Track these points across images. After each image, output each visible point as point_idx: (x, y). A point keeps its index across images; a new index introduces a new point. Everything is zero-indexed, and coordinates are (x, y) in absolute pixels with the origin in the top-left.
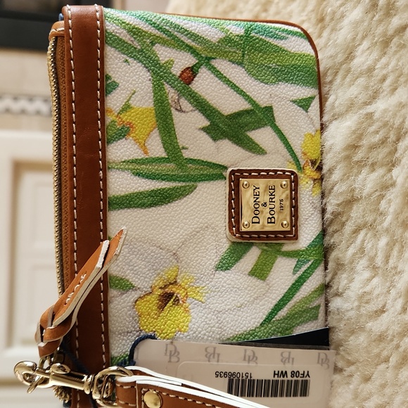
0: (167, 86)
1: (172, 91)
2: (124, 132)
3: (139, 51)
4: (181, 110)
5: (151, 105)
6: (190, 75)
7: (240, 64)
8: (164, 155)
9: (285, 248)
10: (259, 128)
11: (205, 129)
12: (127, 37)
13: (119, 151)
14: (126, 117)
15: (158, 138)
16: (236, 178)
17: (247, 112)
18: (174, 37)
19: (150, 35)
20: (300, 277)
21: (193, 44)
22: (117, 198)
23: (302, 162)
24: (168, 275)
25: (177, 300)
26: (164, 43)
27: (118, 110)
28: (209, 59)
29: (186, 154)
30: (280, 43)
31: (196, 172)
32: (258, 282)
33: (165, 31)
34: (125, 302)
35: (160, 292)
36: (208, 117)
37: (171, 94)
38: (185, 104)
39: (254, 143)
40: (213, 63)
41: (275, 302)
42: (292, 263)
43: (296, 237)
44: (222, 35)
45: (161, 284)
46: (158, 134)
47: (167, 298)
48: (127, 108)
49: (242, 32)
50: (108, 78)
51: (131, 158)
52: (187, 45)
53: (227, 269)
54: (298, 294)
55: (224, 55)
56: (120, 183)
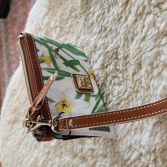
0: (52, 52)
1: (54, 53)
2: (43, 61)
3: (43, 43)
4: (57, 58)
5: (49, 56)
6: (57, 50)
7: (68, 50)
8: (55, 68)
9: (91, 95)
10: (77, 65)
11: (63, 63)
12: (40, 40)
13: (43, 66)
14: (43, 58)
15: (52, 64)
16: (74, 76)
17: (73, 61)
18: (51, 42)
19: (45, 40)
20: (98, 101)
21: (56, 44)
22: (45, 77)
23: (89, 74)
24: (63, 99)
25: (67, 106)
26: (49, 42)
27: (41, 56)
28: (61, 48)
29: (60, 69)
30: (76, 48)
31: (64, 74)
32: (87, 103)
33: (49, 40)
34: (52, 105)
35: (62, 103)
36: (64, 60)
37: (54, 54)
38: (57, 56)
39: (76, 68)
40: (62, 49)
41: (93, 108)
42: (94, 98)
43: (93, 91)
44: (63, 43)
45: (61, 101)
46: (52, 63)
47: (64, 105)
48: (43, 56)
49: (67, 44)
50: (37, 48)
51: (46, 68)
52: (55, 44)
53: (78, 99)
54: (98, 106)
55: (64, 47)
56: (45, 73)
